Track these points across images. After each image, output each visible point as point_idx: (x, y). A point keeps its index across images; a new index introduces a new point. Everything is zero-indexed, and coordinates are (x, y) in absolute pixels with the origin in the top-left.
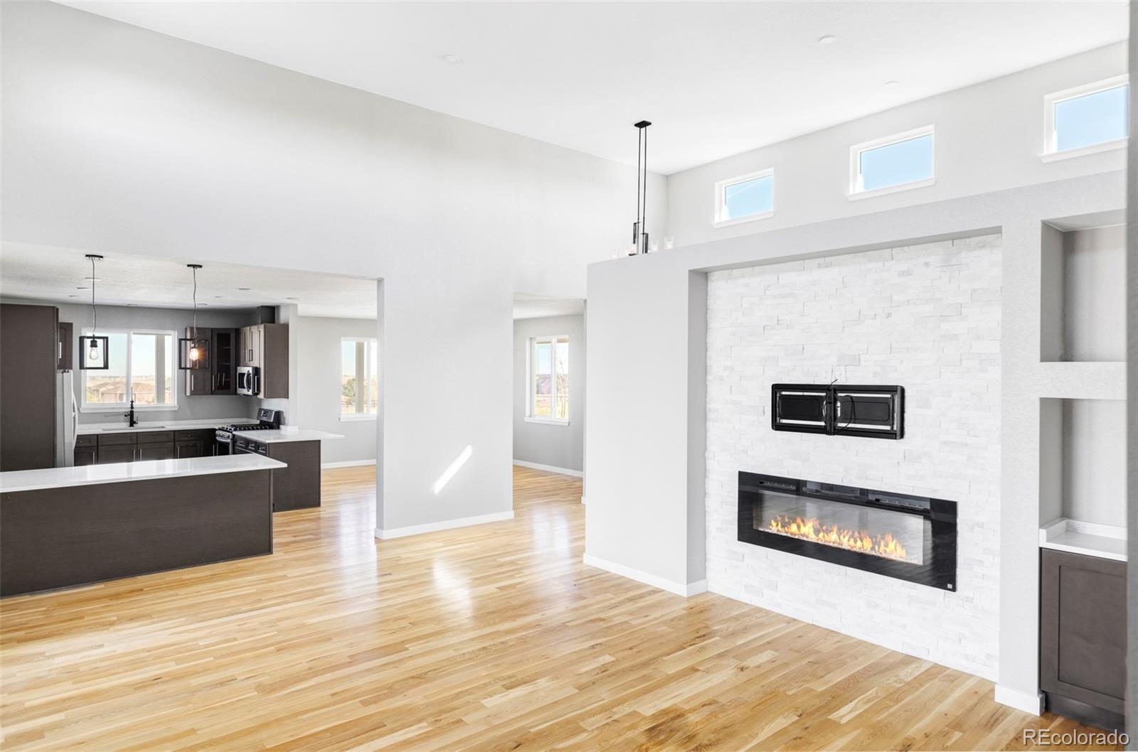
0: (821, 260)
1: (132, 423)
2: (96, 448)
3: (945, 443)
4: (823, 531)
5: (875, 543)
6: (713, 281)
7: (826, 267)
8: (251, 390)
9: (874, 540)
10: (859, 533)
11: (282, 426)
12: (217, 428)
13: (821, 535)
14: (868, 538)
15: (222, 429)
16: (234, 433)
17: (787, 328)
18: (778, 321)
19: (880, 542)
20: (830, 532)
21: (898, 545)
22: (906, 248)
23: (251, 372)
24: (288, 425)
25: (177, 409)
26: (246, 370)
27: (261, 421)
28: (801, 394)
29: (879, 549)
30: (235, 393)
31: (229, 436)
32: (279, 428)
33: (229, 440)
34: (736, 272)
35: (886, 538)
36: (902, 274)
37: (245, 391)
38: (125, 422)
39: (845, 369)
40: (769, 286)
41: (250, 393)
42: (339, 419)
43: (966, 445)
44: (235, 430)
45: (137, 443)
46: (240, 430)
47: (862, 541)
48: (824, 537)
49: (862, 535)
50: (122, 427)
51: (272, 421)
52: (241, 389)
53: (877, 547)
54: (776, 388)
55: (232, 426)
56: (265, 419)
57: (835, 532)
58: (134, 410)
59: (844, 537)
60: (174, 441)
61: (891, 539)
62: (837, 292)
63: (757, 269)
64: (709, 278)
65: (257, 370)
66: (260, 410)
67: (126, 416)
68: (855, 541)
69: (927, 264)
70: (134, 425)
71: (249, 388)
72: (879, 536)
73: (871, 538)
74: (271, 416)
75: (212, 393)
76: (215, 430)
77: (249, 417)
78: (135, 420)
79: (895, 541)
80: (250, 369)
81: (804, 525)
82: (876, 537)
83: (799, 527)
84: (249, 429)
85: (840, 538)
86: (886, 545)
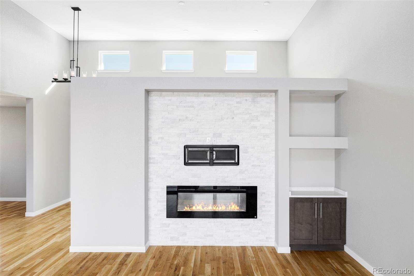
0: (205, 93)
3: (253, 165)
4: (206, 207)
5: (227, 207)
6: (151, 96)
7: (208, 96)
9: (226, 206)
10: (220, 204)
13: (205, 208)
14: (224, 206)
17: (190, 121)
18: (186, 117)
19: (229, 206)
20: (209, 206)
21: (236, 206)
22: (239, 93)
28: (197, 149)
29: (228, 208)
34: (163, 93)
35: (231, 204)
36: (238, 103)
39: (216, 139)
40: (181, 102)
43: (259, 166)
47: (221, 207)
48: (206, 209)
49: (221, 205)
53: (227, 208)
54: (186, 147)
57: (211, 206)
59: (214, 207)
61: (233, 204)
62: (212, 107)
63: (175, 93)
64: (149, 95)
68: (219, 208)
69: (246, 100)
72: (228, 204)
73: (225, 205)
79: (235, 204)
81: (198, 206)
82: (227, 205)
83: (196, 207)
85: (212, 208)
86: (231, 207)
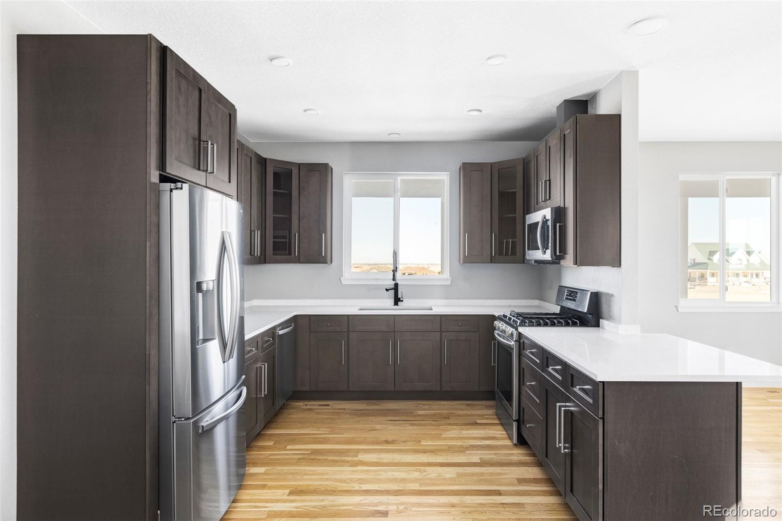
1: (397, 300)
2: (346, 334)
8: (549, 252)
11: (603, 322)
12: (497, 314)
15: (502, 318)
16: (521, 329)
23: (549, 217)
24: (620, 322)
25: (449, 283)
26: (541, 215)
27: (562, 308)
30: (523, 260)
31: (512, 334)
32: (597, 325)
33: (513, 343)
37: (538, 255)
38: (389, 298)
41: (548, 256)
42: (676, 307)
44: (523, 324)
45: (394, 332)
46: (531, 325)
50: (383, 306)
51: (586, 311)
52: (531, 252)
55: (519, 315)
56: (570, 305)
58: (398, 282)
60: (441, 332)
65: (559, 214)
66: (561, 288)
67: (387, 290)
70: (399, 303)
71: (545, 247)
74: (582, 301)
75: (492, 261)
76: (493, 318)
77: (542, 298)
78: (400, 296)
80: (547, 213)
84: (546, 325)
